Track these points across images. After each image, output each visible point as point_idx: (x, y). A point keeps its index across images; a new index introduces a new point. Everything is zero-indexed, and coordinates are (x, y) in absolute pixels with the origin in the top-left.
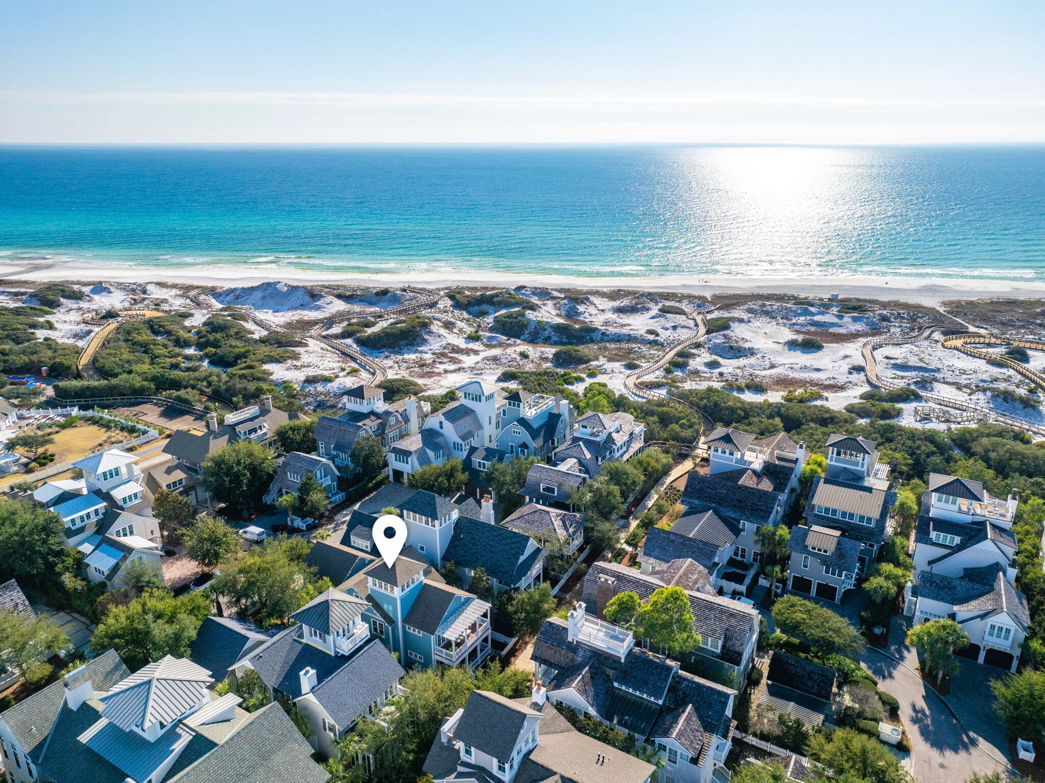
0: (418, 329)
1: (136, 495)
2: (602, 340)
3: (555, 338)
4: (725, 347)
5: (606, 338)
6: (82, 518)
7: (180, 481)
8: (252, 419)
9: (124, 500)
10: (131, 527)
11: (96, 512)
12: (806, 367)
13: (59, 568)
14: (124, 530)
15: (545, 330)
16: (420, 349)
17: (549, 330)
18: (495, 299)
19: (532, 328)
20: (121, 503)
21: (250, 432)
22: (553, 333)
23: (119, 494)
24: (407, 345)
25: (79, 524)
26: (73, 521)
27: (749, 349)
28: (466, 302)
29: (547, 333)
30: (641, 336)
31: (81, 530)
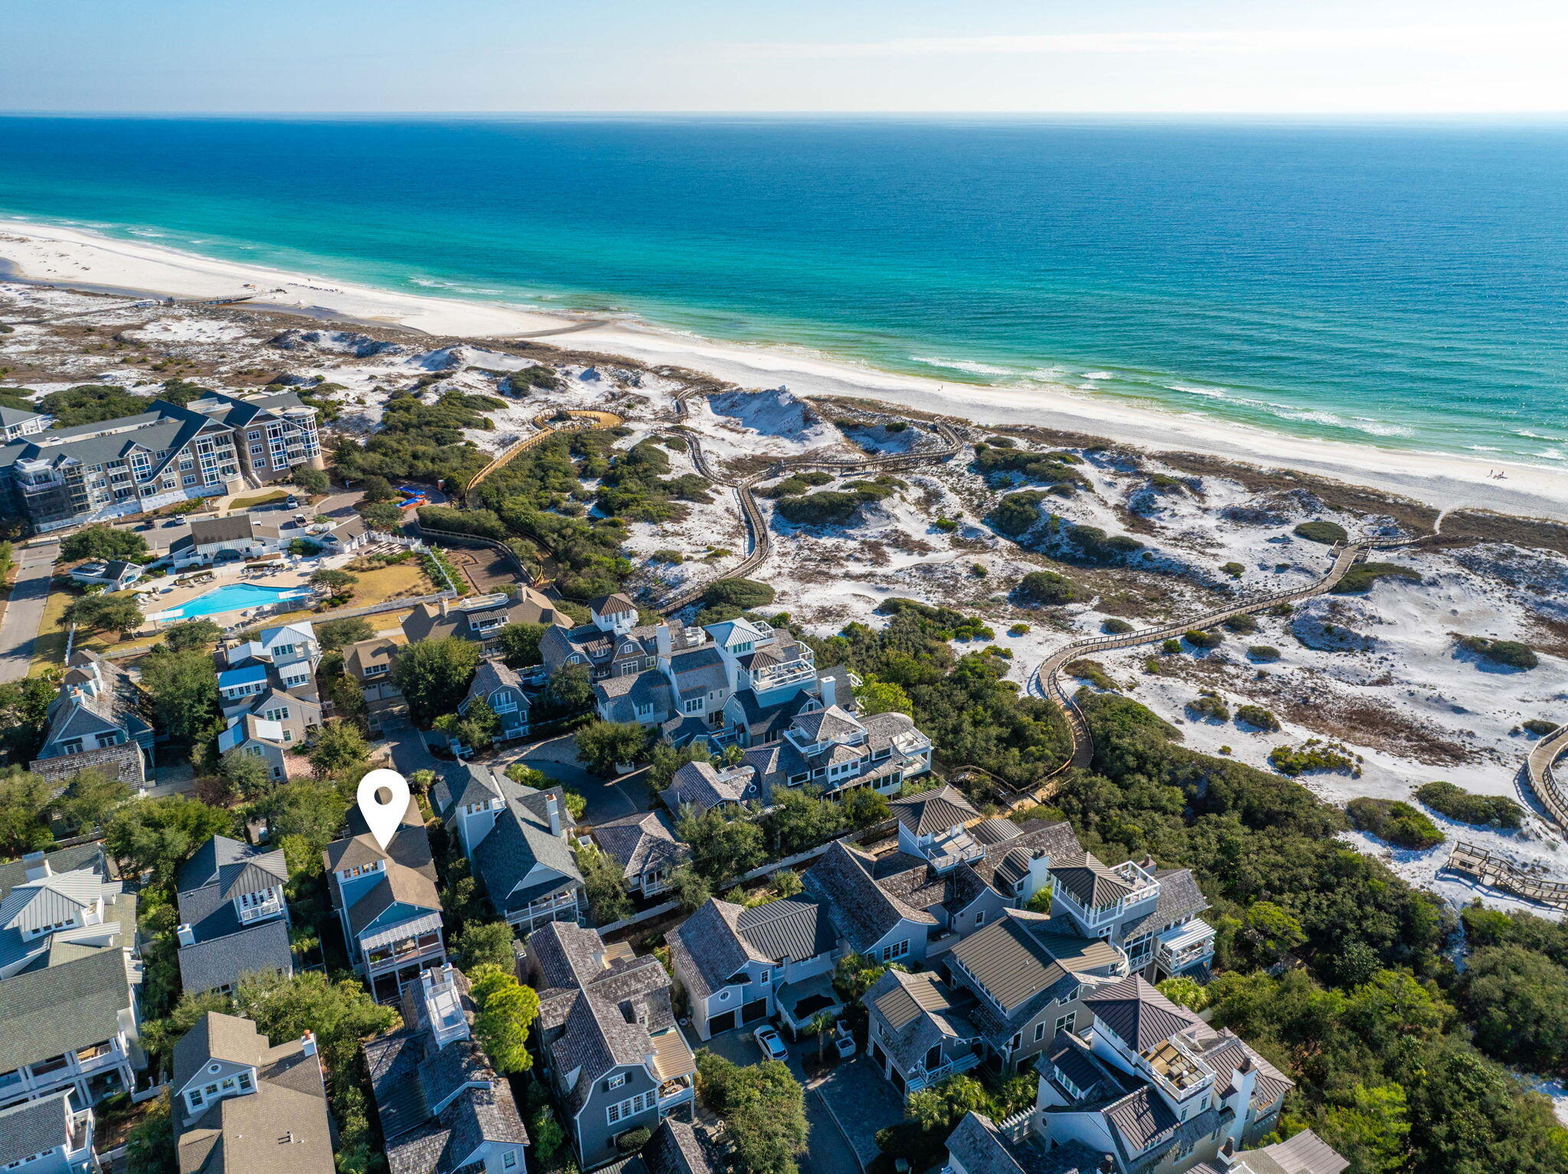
0: (857, 502)
1: (303, 677)
2: (1140, 567)
3: (1065, 549)
4: (1318, 627)
5: (1147, 564)
6: (241, 689)
7: (383, 667)
8: (492, 609)
9: (290, 679)
10: (285, 710)
11: (257, 687)
12: (1439, 700)
13: (199, 735)
14: (277, 711)
15: (1057, 532)
16: (851, 532)
17: (1063, 533)
18: (1033, 466)
19: (1039, 526)
20: (286, 682)
21: (483, 624)
22: (1066, 540)
23: (285, 673)
24: (835, 523)
25: (237, 695)
26: (231, 691)
27: (1367, 638)
28: (990, 462)
29: (1058, 537)
30: (1208, 572)
31: (237, 702)
